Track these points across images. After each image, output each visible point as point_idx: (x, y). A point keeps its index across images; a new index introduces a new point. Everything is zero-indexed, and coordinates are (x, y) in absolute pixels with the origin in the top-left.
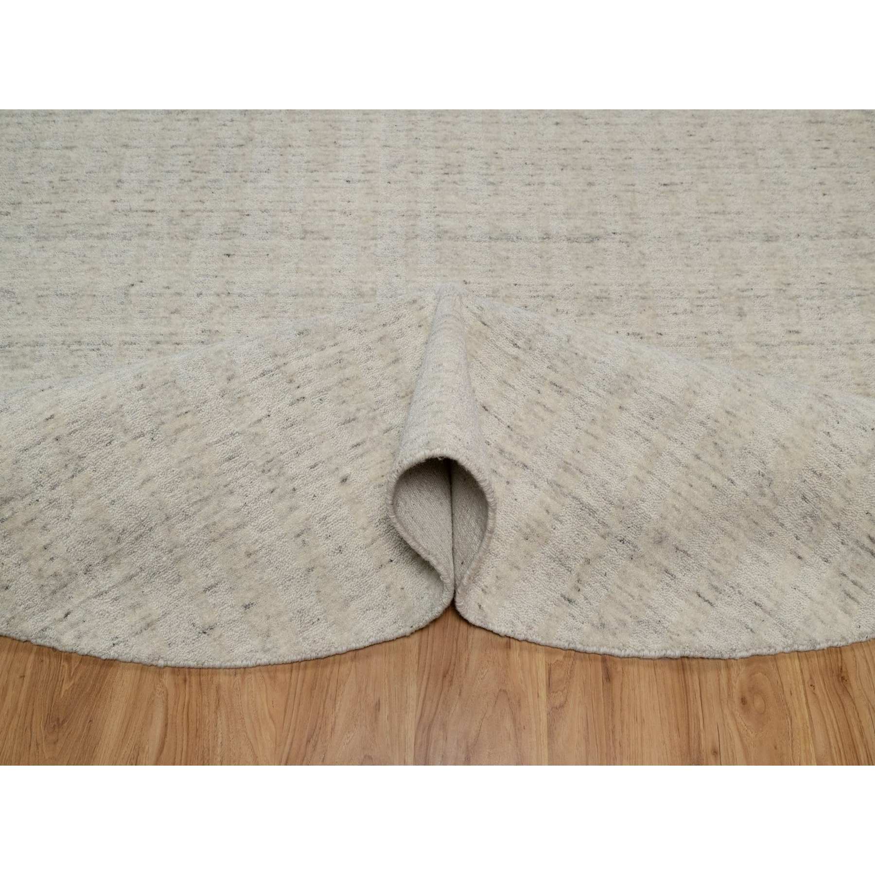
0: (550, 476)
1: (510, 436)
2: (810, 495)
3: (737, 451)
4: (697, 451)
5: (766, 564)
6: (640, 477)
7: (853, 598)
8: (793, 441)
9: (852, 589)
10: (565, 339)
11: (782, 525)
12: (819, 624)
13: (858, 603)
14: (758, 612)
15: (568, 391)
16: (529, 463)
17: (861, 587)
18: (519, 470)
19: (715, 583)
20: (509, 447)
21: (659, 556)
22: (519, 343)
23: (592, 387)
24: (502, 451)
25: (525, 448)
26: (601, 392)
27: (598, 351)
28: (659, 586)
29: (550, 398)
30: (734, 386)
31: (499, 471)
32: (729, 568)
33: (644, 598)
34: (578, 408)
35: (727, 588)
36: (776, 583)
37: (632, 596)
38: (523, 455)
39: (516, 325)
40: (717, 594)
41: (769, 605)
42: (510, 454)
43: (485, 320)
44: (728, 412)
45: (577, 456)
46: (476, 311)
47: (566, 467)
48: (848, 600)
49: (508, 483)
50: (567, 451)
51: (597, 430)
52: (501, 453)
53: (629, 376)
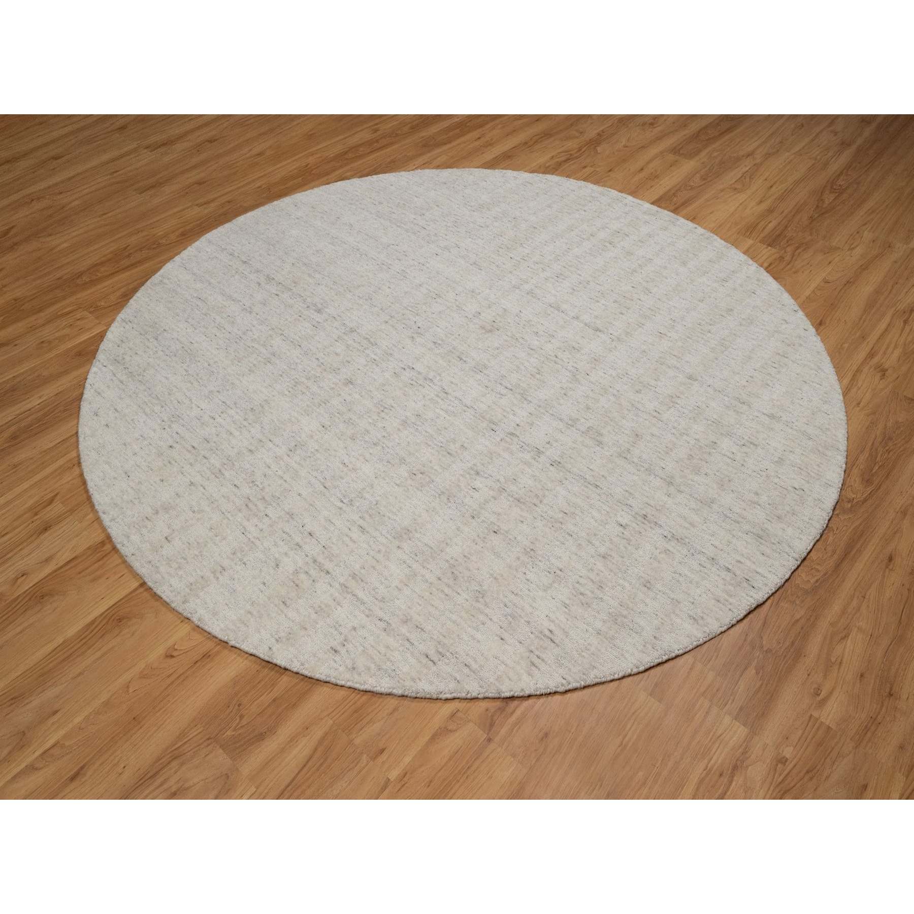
0: (342, 580)
1: (323, 553)
2: (509, 604)
3: (466, 578)
4: (440, 576)
5: (479, 641)
6: (399, 587)
7: (536, 667)
8: (502, 576)
9: (536, 661)
10: (375, 503)
11: (491, 619)
12: (507, 680)
13: (539, 669)
14: (466, 670)
15: (368, 532)
16: (331, 571)
17: (543, 660)
18: (323, 574)
19: (440, 650)
20: (320, 559)
21: (404, 630)
22: (345, 501)
23: (384, 532)
24: (315, 561)
25: (331, 561)
26: (389, 537)
27: (393, 512)
28: (401, 649)
29: (355, 534)
30: (474, 541)
31: (310, 572)
32: (452, 641)
33: (388, 655)
34: (372, 543)
35: (448, 654)
36: (483, 653)
37: (379, 653)
38: (328, 565)
39: (346, 491)
40: (440, 657)
41: (474, 666)
42: (320, 563)
43: (327, 485)
44: (465, 556)
45: (363, 571)
46: (322, 480)
47: (354, 576)
48: (533, 668)
49: (314, 581)
50: (357, 566)
51: (380, 557)
52: (314, 562)
53: (408, 530)
